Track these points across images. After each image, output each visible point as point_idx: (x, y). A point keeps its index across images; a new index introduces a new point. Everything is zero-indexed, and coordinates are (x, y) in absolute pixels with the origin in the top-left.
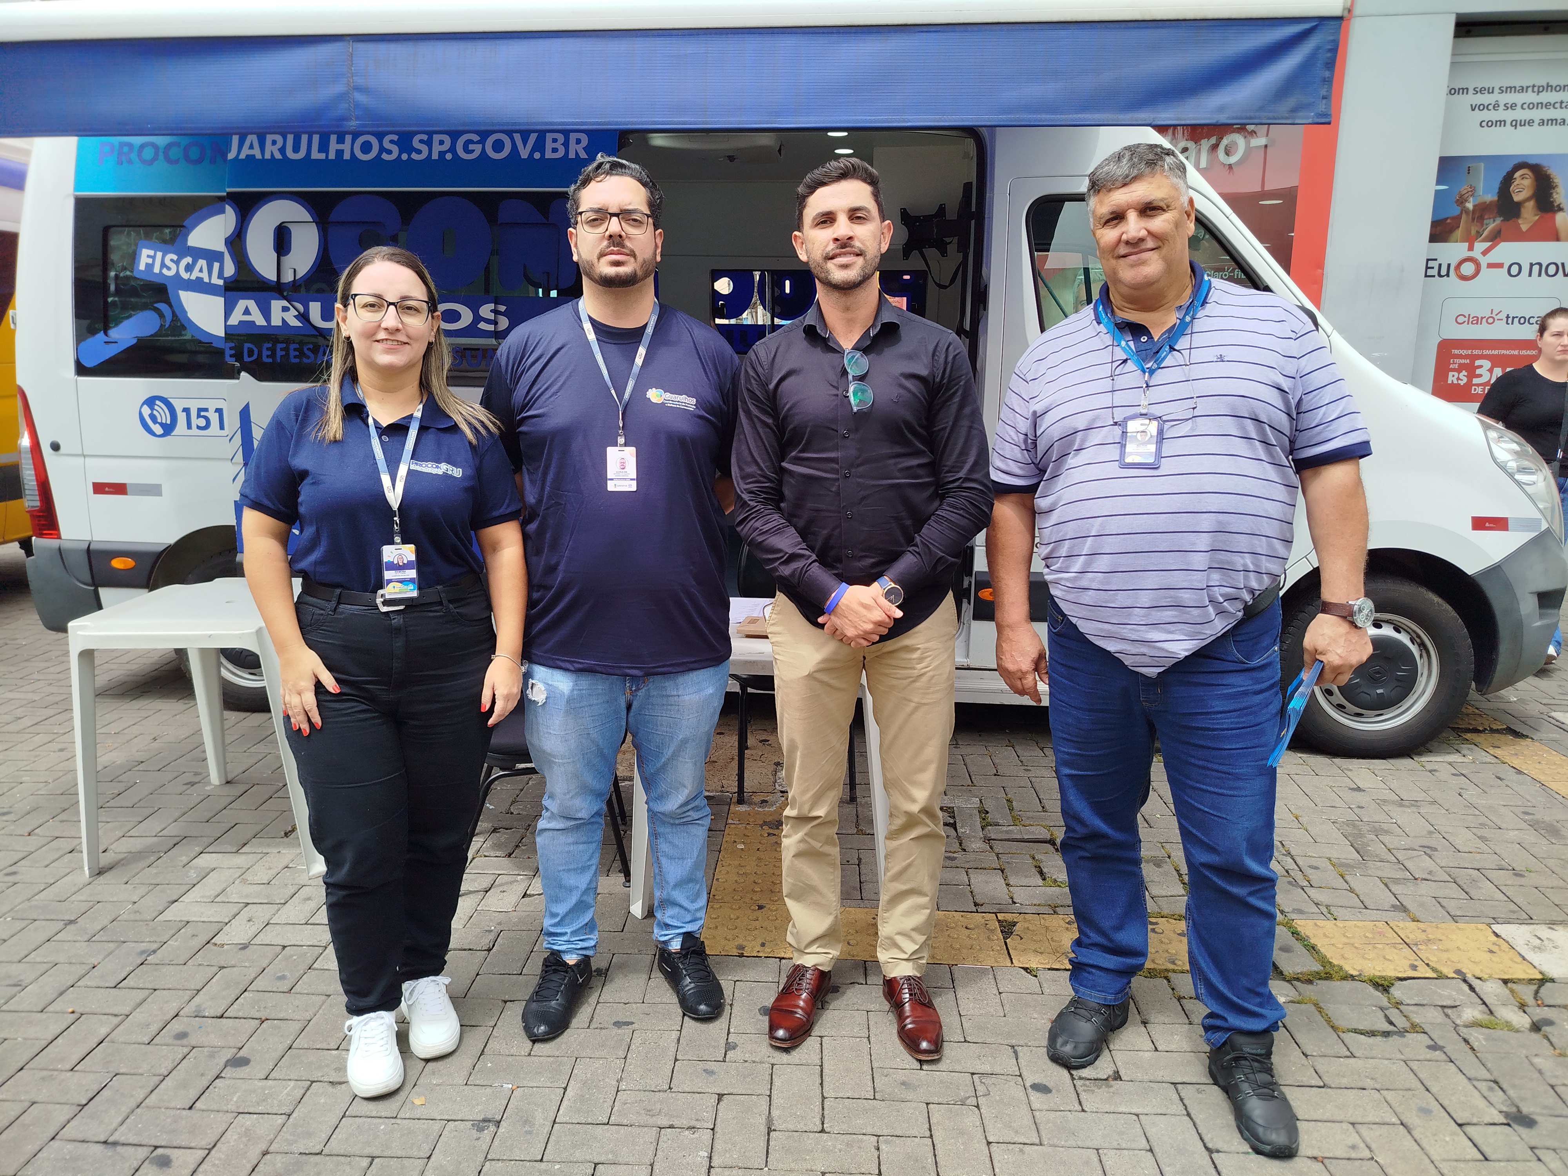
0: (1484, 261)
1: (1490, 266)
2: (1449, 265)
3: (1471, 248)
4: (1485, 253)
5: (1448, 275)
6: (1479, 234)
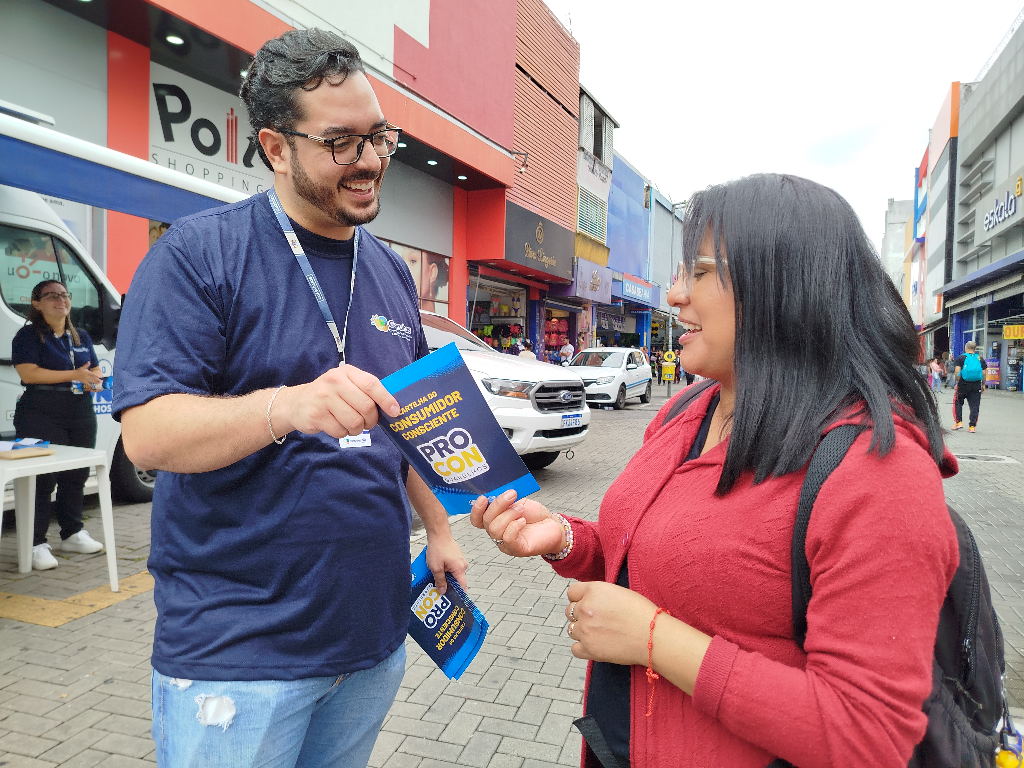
0: (31, 269)
1: (35, 272)
2: (13, 269)
3: (23, 261)
4: (31, 264)
5: (13, 274)
6: (26, 254)
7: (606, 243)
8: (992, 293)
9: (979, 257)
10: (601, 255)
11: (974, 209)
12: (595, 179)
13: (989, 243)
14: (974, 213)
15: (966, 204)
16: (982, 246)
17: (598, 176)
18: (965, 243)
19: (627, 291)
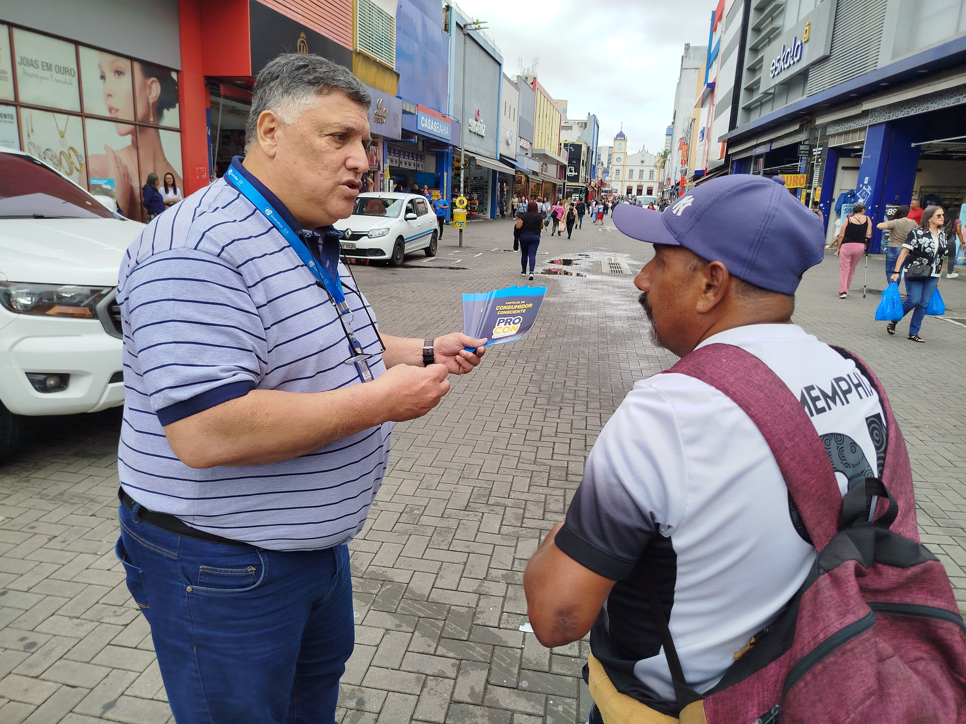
7: (394, 67)
8: (771, 141)
9: (762, 105)
10: (388, 81)
11: (762, 54)
13: (772, 91)
14: (762, 57)
15: (755, 50)
16: (766, 94)
18: (750, 90)
19: (423, 126)
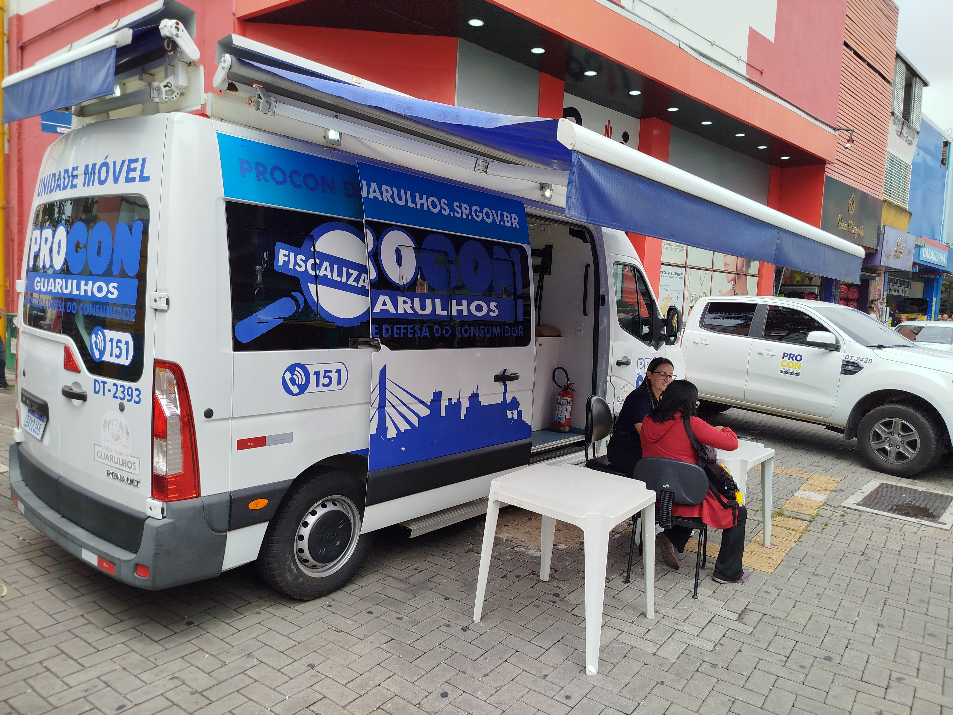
7: (907, 208)
10: (903, 220)
12: (902, 142)
17: (905, 139)
19: (924, 256)
